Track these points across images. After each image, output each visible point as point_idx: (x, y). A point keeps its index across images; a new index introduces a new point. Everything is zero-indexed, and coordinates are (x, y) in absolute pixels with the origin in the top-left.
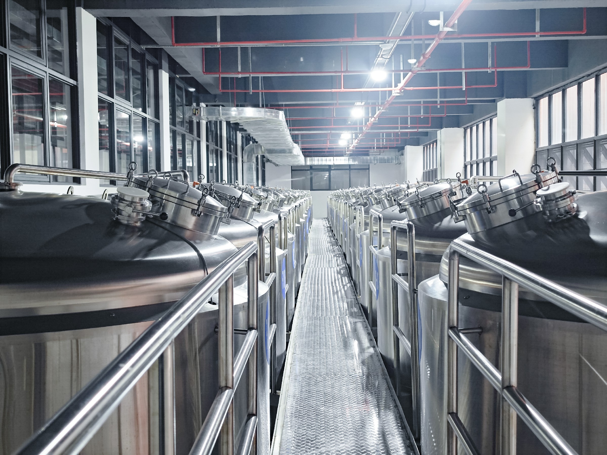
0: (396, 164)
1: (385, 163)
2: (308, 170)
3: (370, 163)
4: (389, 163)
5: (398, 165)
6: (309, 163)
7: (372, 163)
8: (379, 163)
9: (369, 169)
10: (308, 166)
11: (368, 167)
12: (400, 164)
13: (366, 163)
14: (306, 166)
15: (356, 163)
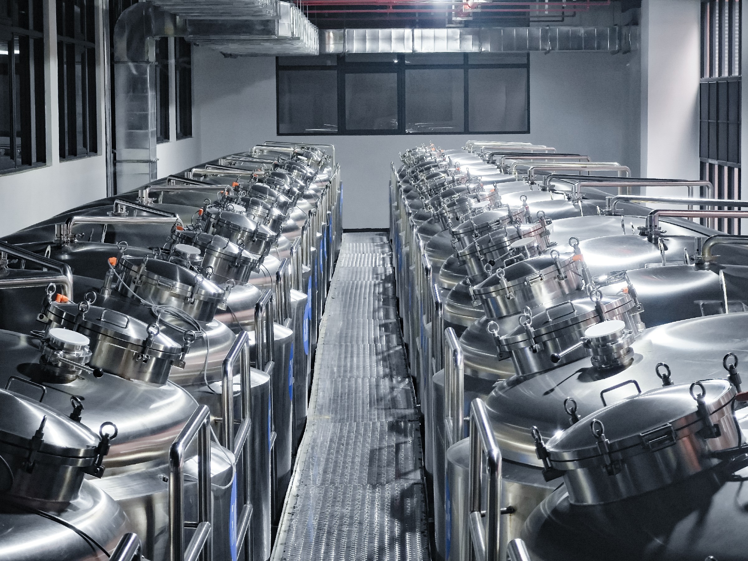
0: (614, 53)
1: (580, 48)
2: (330, 68)
3: (531, 49)
4: (593, 49)
5: (620, 55)
6: (332, 47)
7: (537, 49)
8: (560, 49)
9: (527, 66)
10: (330, 55)
11: (525, 61)
12: (627, 51)
13: (518, 49)
14: (323, 55)
15: (487, 48)
